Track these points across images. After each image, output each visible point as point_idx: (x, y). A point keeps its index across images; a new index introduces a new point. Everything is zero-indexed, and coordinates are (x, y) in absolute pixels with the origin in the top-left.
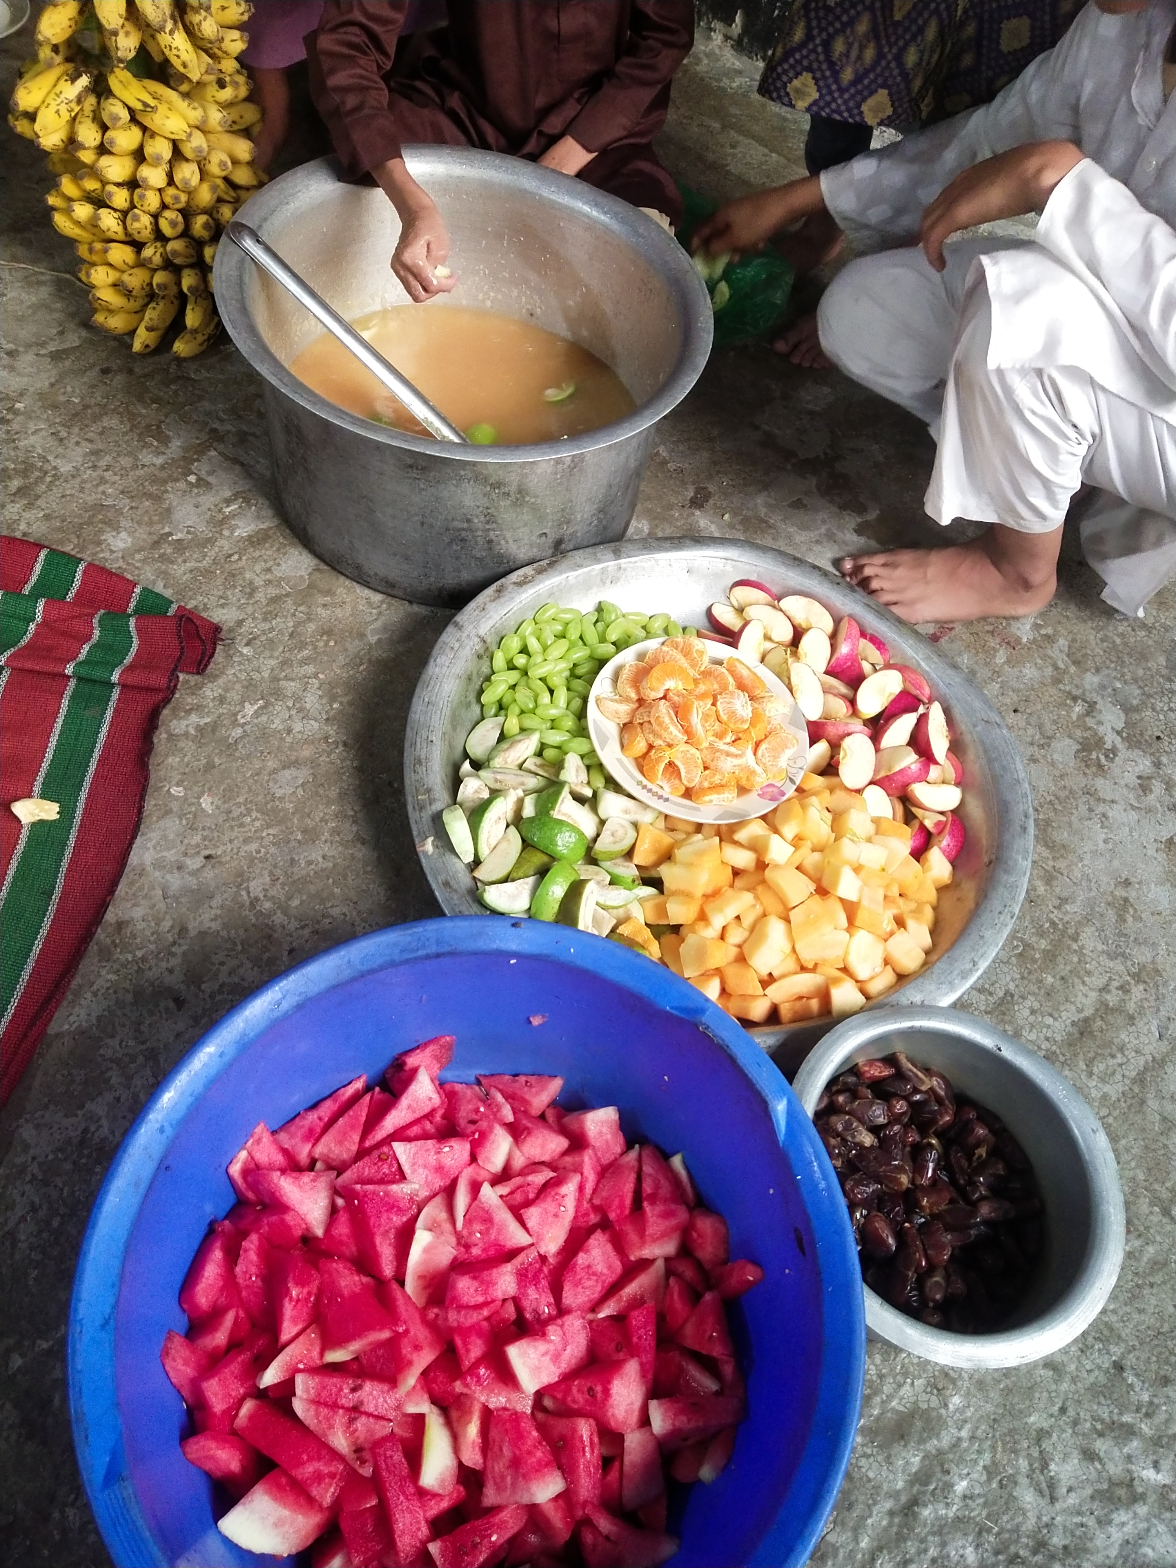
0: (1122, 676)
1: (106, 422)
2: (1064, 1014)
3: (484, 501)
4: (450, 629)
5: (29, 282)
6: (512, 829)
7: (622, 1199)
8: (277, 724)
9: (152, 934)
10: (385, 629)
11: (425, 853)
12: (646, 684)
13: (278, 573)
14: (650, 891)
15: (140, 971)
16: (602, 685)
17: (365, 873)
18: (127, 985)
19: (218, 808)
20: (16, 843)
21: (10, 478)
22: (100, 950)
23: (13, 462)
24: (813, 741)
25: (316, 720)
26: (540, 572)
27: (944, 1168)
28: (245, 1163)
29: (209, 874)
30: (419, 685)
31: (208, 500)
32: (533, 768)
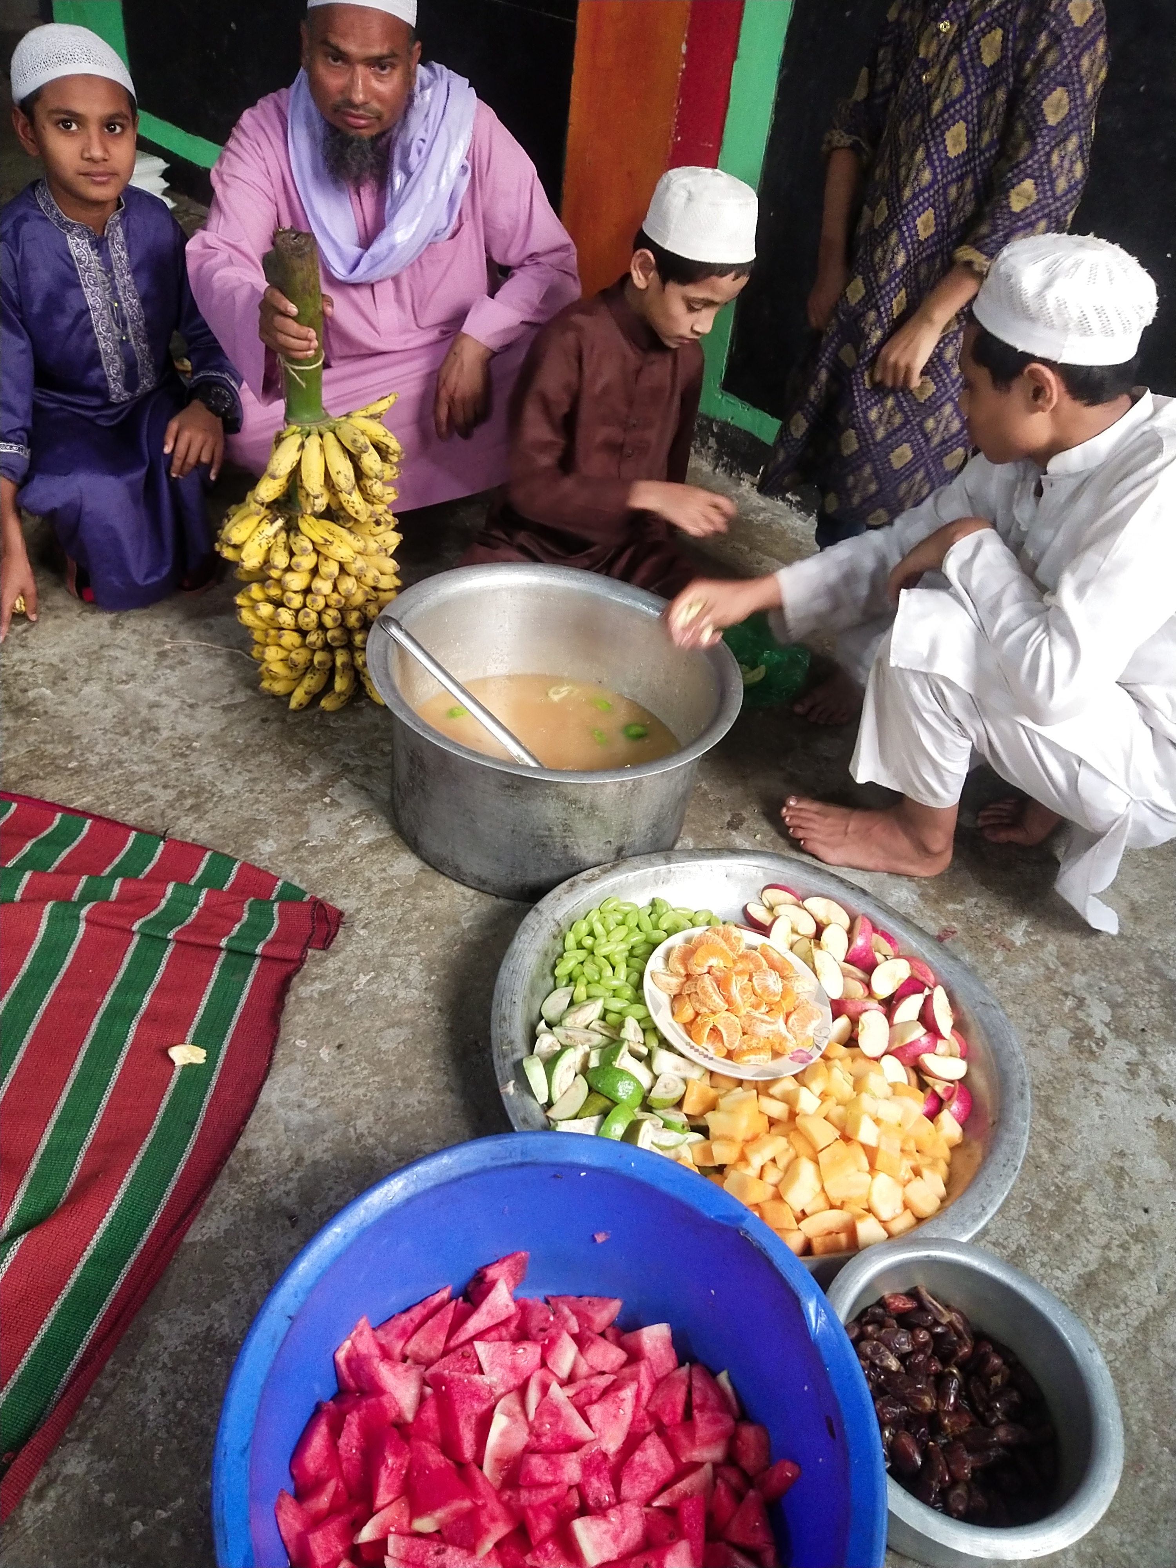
0: (1107, 977)
1: (263, 757)
2: (1070, 1268)
3: (563, 815)
4: (532, 913)
5: (209, 654)
6: (580, 1077)
7: (674, 1405)
8: (385, 992)
9: (274, 1161)
10: (476, 917)
11: (507, 1094)
12: (693, 961)
13: (391, 872)
14: (698, 1136)
15: (262, 1192)
16: (656, 962)
17: (454, 1116)
18: (251, 1204)
19: (333, 1058)
20: (169, 1082)
21: (185, 798)
22: (230, 1174)
23: (189, 786)
24: (835, 1016)
25: (416, 988)
26: (605, 872)
27: (966, 1398)
28: (349, 1352)
29: (323, 1113)
30: (506, 957)
31: (338, 816)
32: (598, 1028)
